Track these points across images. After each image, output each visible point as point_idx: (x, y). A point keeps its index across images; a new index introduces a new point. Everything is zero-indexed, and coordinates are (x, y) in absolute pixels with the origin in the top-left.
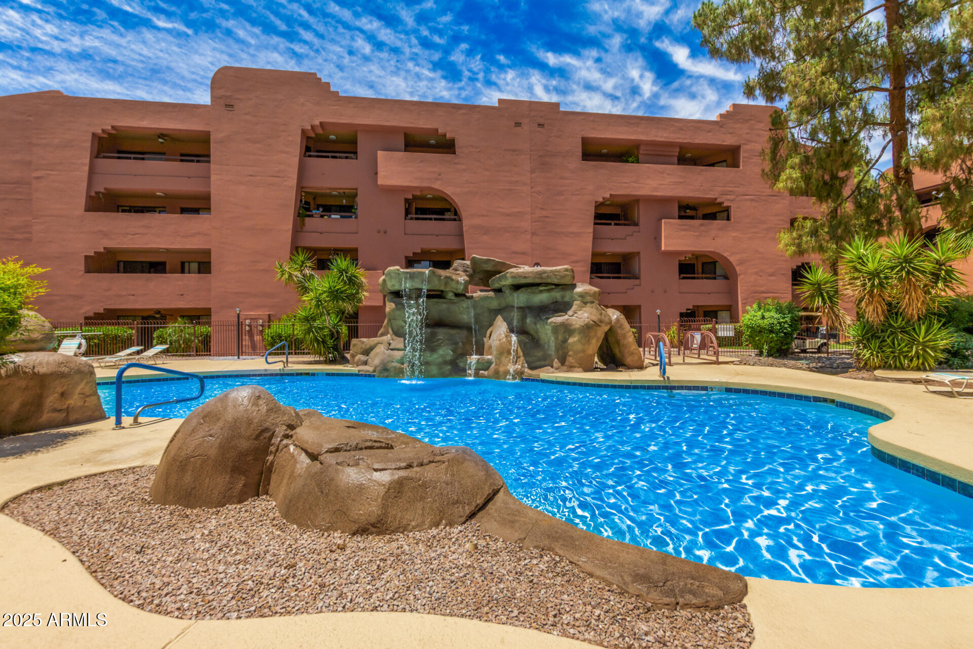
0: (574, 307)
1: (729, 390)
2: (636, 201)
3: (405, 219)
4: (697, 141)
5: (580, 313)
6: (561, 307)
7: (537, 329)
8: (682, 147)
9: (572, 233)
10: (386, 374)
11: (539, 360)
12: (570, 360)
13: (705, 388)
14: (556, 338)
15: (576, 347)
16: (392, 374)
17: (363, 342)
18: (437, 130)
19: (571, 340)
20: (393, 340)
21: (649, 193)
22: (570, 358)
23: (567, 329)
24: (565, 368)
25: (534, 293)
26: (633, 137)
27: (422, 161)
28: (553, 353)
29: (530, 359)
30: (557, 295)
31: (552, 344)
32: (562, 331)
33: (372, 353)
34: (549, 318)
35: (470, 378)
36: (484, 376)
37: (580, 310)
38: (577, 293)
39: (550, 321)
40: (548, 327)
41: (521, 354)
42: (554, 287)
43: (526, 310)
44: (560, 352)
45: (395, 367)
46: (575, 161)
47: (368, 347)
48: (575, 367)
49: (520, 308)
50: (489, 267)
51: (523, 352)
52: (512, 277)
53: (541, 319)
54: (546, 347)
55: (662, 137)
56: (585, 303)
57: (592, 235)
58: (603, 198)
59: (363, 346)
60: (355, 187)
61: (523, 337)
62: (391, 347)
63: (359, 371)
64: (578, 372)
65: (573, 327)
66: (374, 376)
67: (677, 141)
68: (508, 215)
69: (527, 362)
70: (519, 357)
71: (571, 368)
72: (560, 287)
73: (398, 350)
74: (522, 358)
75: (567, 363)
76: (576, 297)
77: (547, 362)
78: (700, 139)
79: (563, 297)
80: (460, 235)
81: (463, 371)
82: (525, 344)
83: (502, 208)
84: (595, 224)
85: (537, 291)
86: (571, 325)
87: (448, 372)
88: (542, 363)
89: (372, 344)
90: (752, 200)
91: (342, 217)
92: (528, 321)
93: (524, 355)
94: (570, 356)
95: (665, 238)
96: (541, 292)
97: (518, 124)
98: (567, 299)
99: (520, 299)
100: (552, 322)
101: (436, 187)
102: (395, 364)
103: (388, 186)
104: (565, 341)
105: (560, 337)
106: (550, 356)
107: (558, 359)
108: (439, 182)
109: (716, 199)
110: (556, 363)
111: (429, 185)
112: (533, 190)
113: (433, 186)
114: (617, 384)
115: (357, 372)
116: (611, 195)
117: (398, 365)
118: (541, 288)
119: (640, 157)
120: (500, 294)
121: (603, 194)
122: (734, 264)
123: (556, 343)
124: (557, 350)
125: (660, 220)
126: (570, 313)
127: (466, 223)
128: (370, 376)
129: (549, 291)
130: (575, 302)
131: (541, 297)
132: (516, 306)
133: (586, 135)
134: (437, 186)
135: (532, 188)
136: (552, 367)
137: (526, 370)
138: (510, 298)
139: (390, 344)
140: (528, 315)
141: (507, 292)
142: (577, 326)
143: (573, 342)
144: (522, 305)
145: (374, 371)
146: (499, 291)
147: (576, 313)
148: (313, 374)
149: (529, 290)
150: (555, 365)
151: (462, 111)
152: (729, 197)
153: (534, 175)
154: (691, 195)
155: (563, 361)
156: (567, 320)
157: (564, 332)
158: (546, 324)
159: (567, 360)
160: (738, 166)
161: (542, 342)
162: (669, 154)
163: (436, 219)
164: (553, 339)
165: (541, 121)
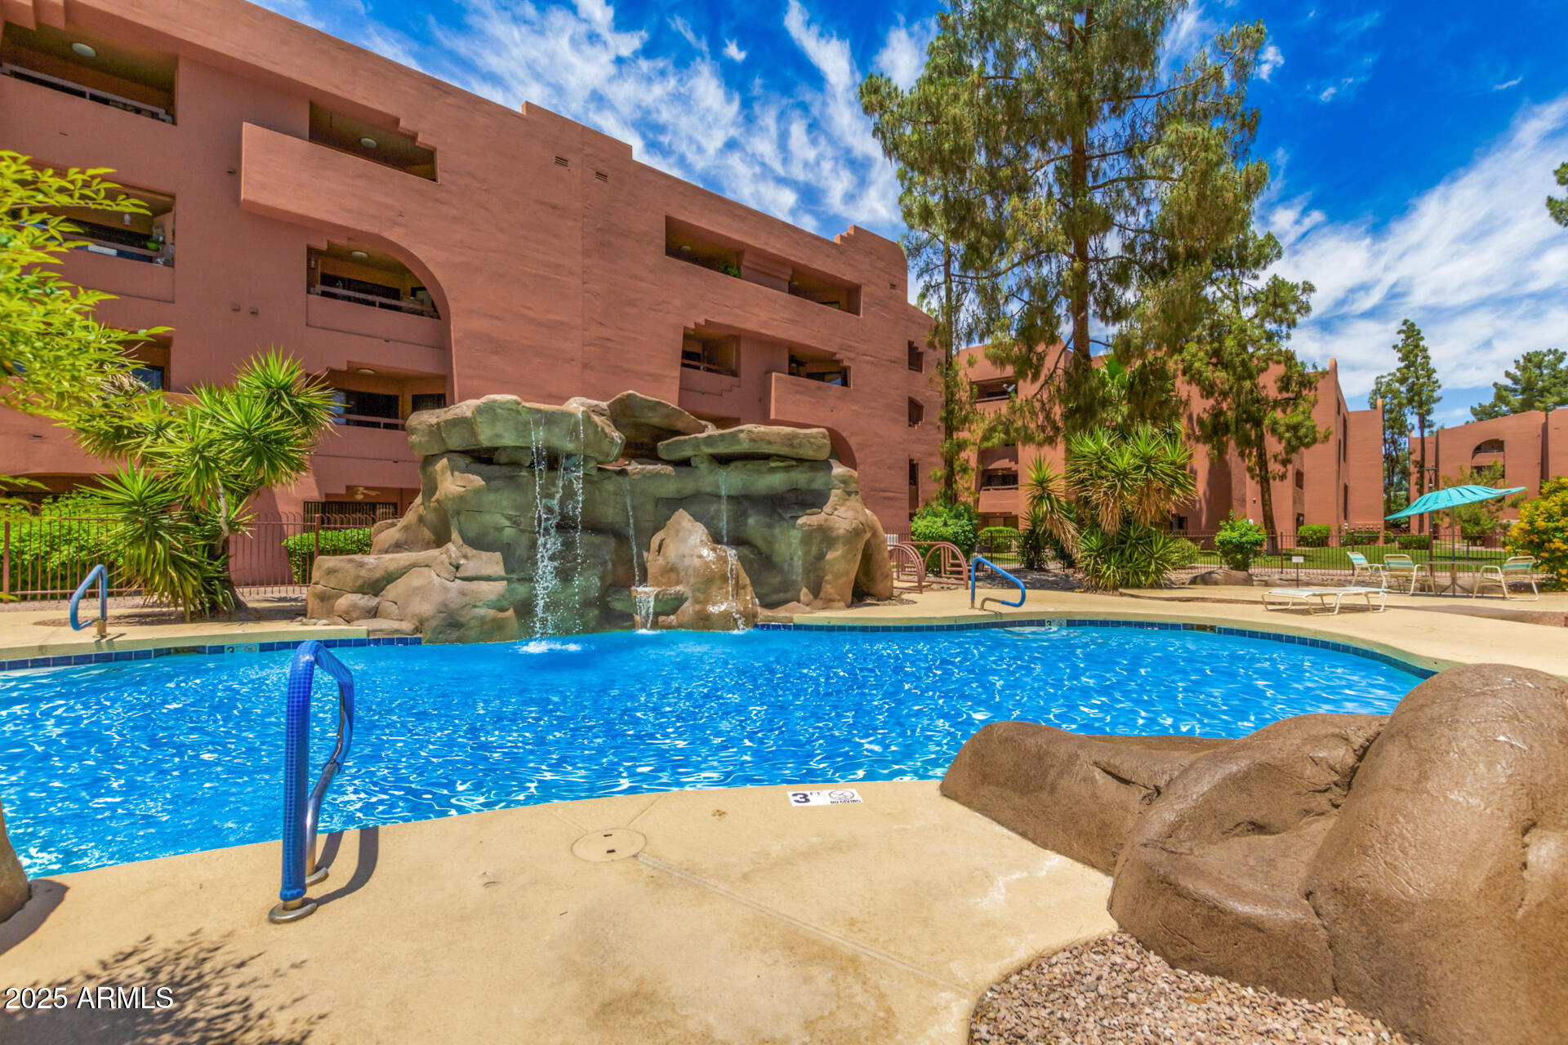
0: (833, 499)
1: (1071, 623)
2: (736, 337)
3: (308, 292)
4: (815, 266)
5: (842, 509)
6: (813, 500)
7: (773, 536)
8: (797, 270)
9: (650, 375)
10: (454, 636)
11: (776, 591)
12: (828, 589)
13: (1041, 623)
14: (806, 553)
15: (837, 567)
16: (473, 633)
17: (361, 565)
18: (397, 121)
19: (830, 556)
20: (465, 557)
21: (757, 329)
22: (828, 586)
23: (824, 536)
24: (819, 603)
25: (758, 472)
26: (737, 237)
27: (360, 176)
28: (800, 579)
29: (763, 591)
30: (800, 477)
31: (798, 563)
32: (819, 539)
33: (392, 591)
34: (798, 517)
35: (643, 631)
36: (670, 627)
37: (842, 505)
38: (836, 477)
39: (800, 521)
40: (795, 536)
41: (748, 581)
42: (794, 463)
43: (743, 501)
44: (812, 576)
45: (482, 620)
46: (654, 254)
47: (378, 574)
48: (833, 601)
49: (730, 498)
50: (655, 419)
51: (750, 576)
52: (752, 440)
53: (782, 518)
54: (786, 567)
55: (774, 247)
56: (849, 494)
57: (678, 382)
58: (696, 324)
59: (363, 573)
60: (168, 189)
61: (745, 551)
62: (461, 573)
63: (369, 633)
64: (839, 609)
65: (834, 534)
66: (418, 642)
67: (793, 258)
68: (540, 324)
69: (757, 596)
70: (744, 587)
71: (828, 604)
72: (807, 464)
73: (489, 579)
74: (750, 589)
75: (822, 595)
76: (836, 482)
77: (789, 595)
78: (821, 264)
79: (811, 481)
80: (442, 346)
81: (626, 619)
82: (750, 561)
83: (528, 308)
84: (683, 365)
85: (764, 468)
86: (831, 529)
87: (593, 623)
88: (782, 596)
89: (392, 567)
90: (873, 363)
91: (121, 254)
92: (751, 521)
93: (754, 583)
94: (828, 582)
95: (776, 401)
96: (773, 470)
97: (561, 161)
98: (817, 485)
99: (729, 481)
100: (804, 525)
101: (392, 238)
102: (482, 611)
103: (266, 208)
104: (821, 557)
105: (814, 550)
106: (794, 583)
107: (808, 588)
108: (398, 230)
109: (835, 354)
110: (804, 594)
111: (376, 231)
112: (586, 286)
113: (385, 234)
114: (935, 623)
115: (364, 636)
116: (706, 321)
117: (491, 613)
118: (773, 464)
119: (743, 270)
120: (685, 469)
121: (696, 318)
122: (853, 448)
123: (803, 564)
124: (807, 572)
125: (769, 372)
126: (827, 508)
127: (458, 326)
128: (404, 641)
129: (787, 469)
130: (834, 492)
131: (773, 480)
132: (723, 493)
133: (672, 215)
134: (394, 235)
135: (584, 283)
136: (799, 601)
137: (759, 609)
138: (711, 478)
139: (457, 567)
140: (750, 511)
141: (704, 467)
142: (841, 532)
143: (835, 559)
144: (733, 492)
145: (417, 630)
146: (685, 463)
147: (836, 509)
148: (218, 650)
149: (750, 465)
150: (802, 598)
151: (451, 100)
152: (848, 354)
153: (588, 261)
154: (808, 342)
155: (816, 591)
156: (826, 520)
157: (822, 542)
158: (794, 526)
159: (823, 589)
160: (858, 314)
161: (776, 559)
162: (777, 274)
163: (382, 306)
164: (800, 553)
165: (603, 168)
